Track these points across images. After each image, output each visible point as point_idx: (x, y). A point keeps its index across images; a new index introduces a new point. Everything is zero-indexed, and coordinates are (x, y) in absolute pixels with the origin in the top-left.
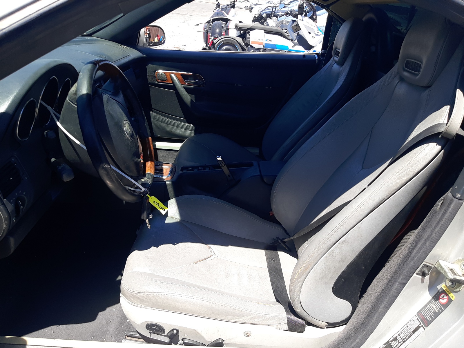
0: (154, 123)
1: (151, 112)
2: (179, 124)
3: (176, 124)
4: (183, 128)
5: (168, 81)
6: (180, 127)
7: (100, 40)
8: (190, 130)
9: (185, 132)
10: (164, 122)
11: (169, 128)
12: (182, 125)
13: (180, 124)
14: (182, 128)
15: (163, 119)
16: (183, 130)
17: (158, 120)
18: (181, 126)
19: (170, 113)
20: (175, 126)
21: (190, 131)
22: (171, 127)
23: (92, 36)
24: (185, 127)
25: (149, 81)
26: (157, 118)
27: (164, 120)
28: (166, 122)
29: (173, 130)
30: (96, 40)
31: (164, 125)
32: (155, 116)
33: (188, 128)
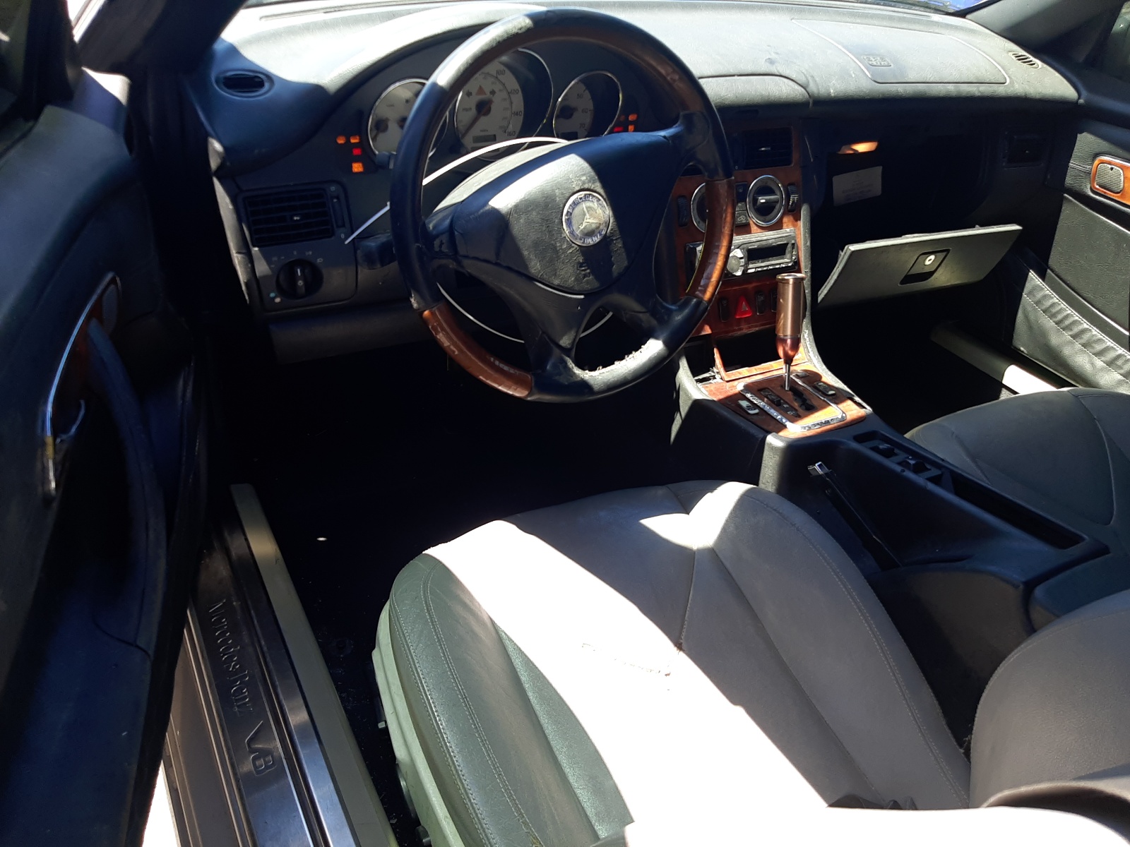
0: (1025, 310)
1: (1032, 274)
2: (1094, 338)
3: (1086, 337)
4: (1103, 359)
5: (1122, 197)
6: (1095, 351)
7: (980, 33)
8: (1122, 371)
9: (1102, 369)
10: (1052, 316)
11: (1058, 339)
12: (1103, 346)
13: (1100, 340)
14: (1099, 354)
15: (1053, 305)
16: (1099, 363)
17: (1038, 303)
18: (1099, 347)
19: (1090, 296)
20: (1083, 341)
21: (1121, 377)
22: (1067, 336)
23: (968, 16)
24: (1111, 355)
25: (1069, 181)
26: (1039, 295)
27: (1057, 308)
28: (1060, 317)
29: (1067, 351)
30: (972, 31)
31: (1049, 323)
32: (1036, 288)
33: (1119, 362)
